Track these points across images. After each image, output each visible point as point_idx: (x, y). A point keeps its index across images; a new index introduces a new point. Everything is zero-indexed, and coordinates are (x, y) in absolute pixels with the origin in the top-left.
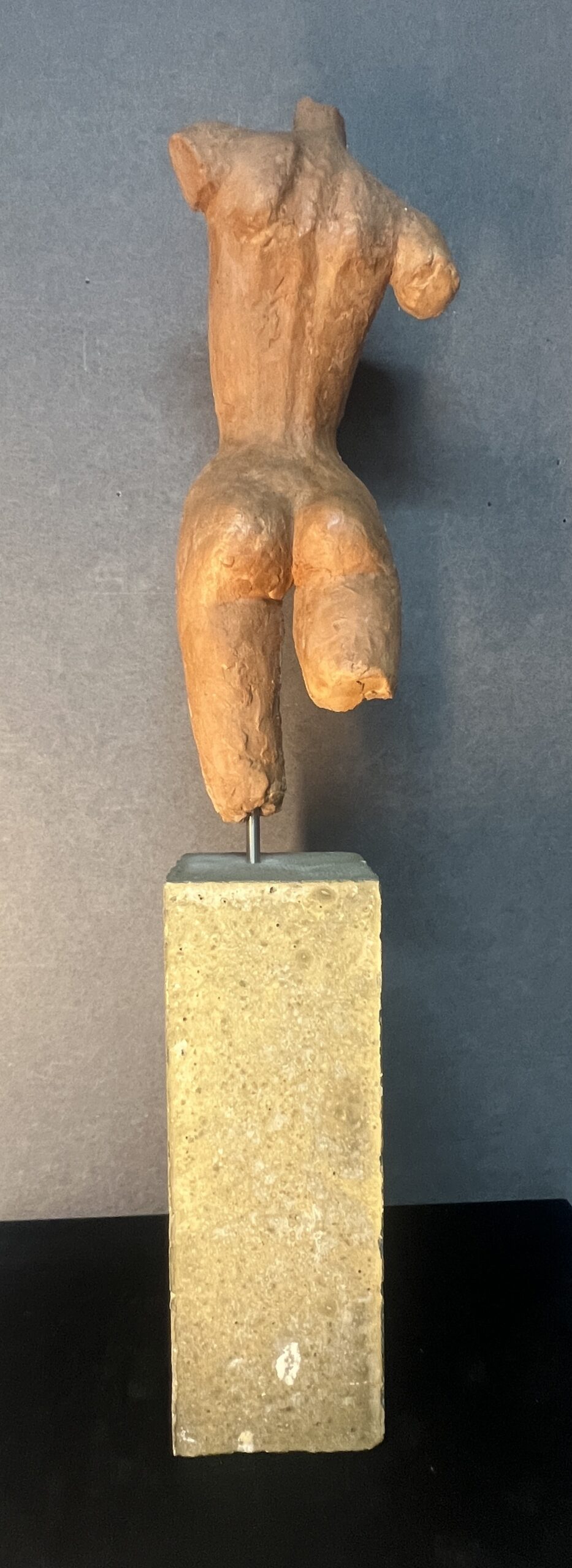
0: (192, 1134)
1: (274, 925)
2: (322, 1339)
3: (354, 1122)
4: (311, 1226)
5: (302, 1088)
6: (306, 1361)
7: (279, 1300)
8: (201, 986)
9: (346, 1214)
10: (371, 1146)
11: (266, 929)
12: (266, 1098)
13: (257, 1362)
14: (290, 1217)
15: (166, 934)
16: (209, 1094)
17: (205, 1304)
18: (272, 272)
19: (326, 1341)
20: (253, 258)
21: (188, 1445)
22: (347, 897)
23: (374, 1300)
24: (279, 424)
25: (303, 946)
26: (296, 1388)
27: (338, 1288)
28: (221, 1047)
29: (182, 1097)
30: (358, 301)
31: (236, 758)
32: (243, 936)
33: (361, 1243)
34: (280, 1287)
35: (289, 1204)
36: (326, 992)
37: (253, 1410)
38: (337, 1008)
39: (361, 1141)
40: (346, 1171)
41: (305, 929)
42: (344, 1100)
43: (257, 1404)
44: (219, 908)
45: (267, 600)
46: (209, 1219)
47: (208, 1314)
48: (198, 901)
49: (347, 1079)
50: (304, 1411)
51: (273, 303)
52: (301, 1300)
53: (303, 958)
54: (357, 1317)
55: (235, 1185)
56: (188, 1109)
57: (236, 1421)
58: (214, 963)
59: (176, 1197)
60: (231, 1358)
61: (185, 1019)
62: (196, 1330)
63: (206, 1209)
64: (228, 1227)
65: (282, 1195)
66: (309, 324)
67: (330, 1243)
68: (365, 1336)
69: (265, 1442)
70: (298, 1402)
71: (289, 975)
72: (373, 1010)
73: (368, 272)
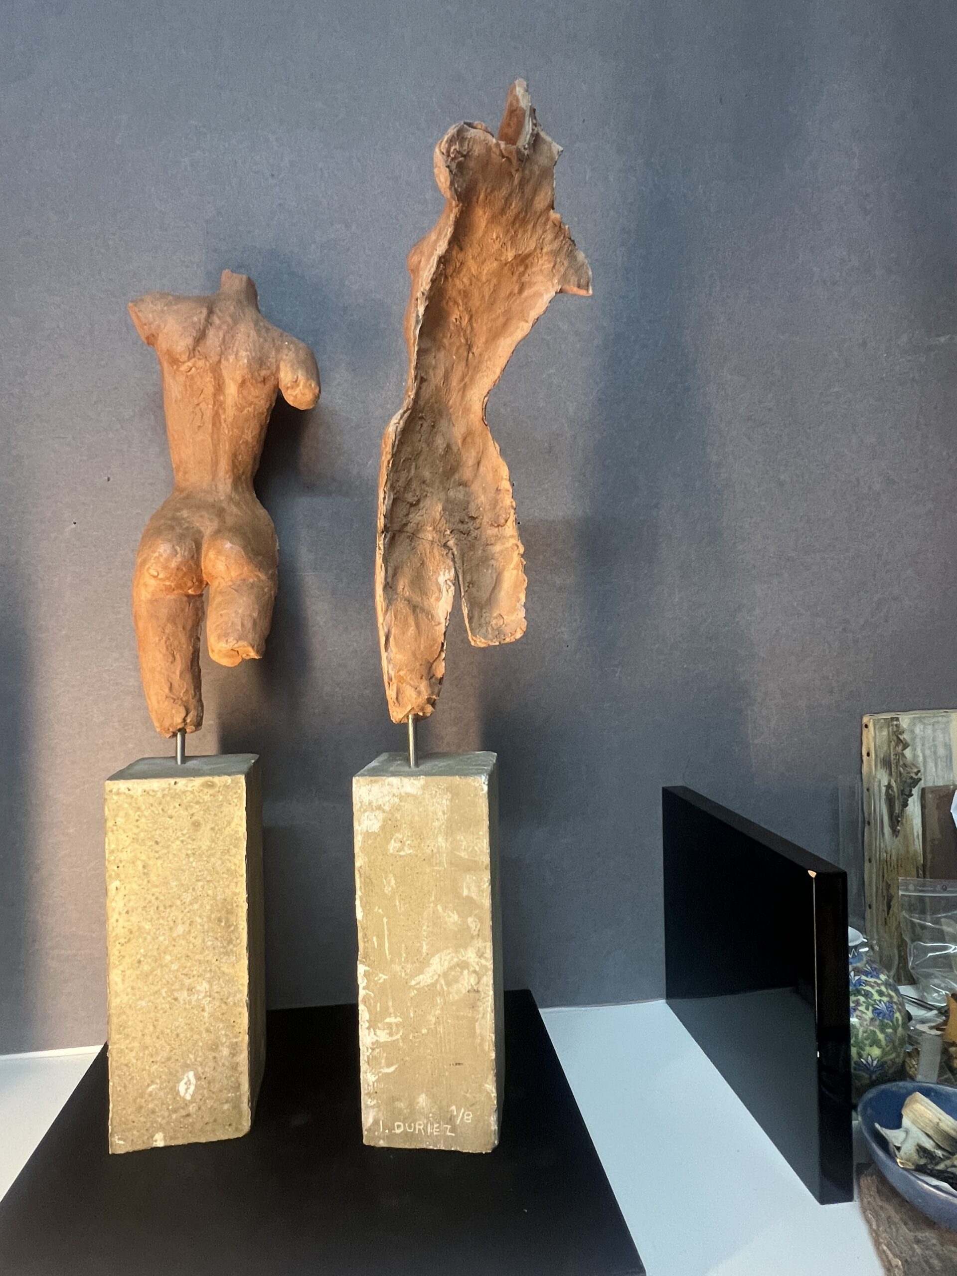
0: (123, 941)
1: (177, 805)
2: (209, 1067)
3: (229, 926)
4: (202, 995)
5: (196, 906)
6: (199, 1083)
7: (181, 1045)
8: (129, 845)
9: (225, 985)
10: (241, 941)
11: (172, 807)
12: (172, 914)
13: (167, 1086)
14: (188, 990)
15: (106, 814)
16: (134, 914)
17: (131, 1051)
18: (195, 387)
19: (212, 1068)
20: (181, 379)
21: (120, 1145)
22: (224, 785)
23: (243, 1039)
24: (208, 478)
25: (196, 818)
26: (191, 1102)
27: (220, 1033)
28: (143, 884)
29: (116, 916)
30: (256, 401)
31: (164, 697)
32: (157, 812)
33: (234, 1004)
34: (182, 1035)
35: (187, 982)
36: (211, 845)
37: (163, 1117)
38: (218, 855)
39: (234, 938)
40: (225, 958)
41: (197, 806)
42: (223, 914)
43: (166, 1114)
44: (141, 796)
45: (188, 596)
46: (134, 995)
47: (134, 1057)
48: (127, 791)
49: (225, 900)
50: (197, 1116)
51: (198, 405)
52: (195, 1043)
53: (196, 825)
54: (232, 1051)
55: (151, 972)
56: (120, 924)
57: (152, 1127)
58: (136, 831)
59: (112, 983)
60: (148, 1085)
61: (118, 867)
62: (125, 1069)
63: (133, 988)
64: (147, 999)
65: (183, 976)
66: (223, 417)
67: (215, 1005)
68: (238, 1063)
69: (171, 1138)
70: (194, 1110)
71: (187, 836)
72: (241, 855)
73: (259, 385)
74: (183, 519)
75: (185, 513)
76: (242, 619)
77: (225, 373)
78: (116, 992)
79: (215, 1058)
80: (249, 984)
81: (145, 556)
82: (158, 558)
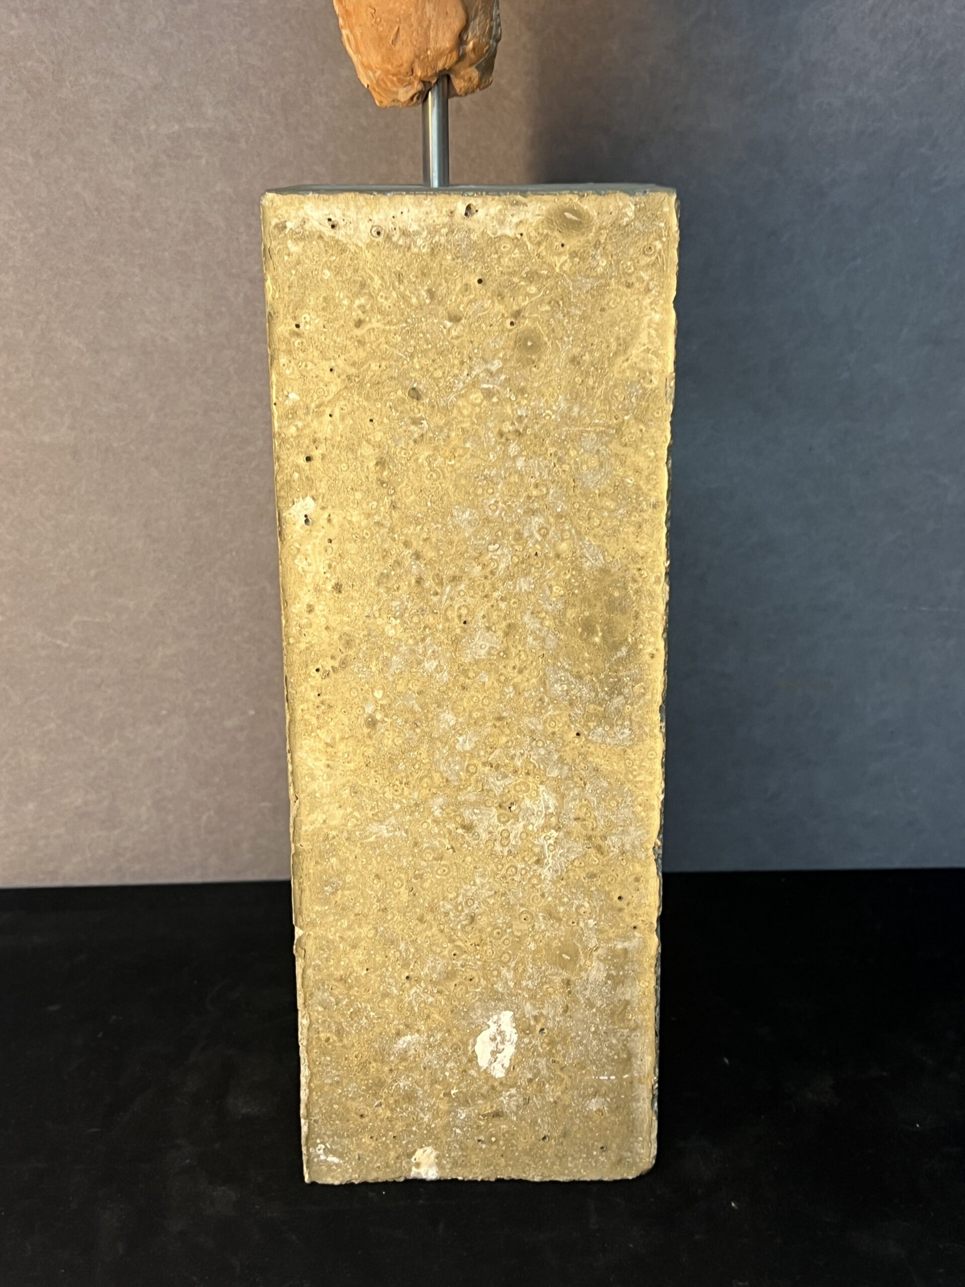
0: (327, 664)
1: (473, 281)
2: (554, 1005)
3: (616, 647)
4: (538, 822)
5: (524, 585)
6: (526, 1040)
7: (481, 943)
8: (338, 395)
9: (599, 803)
10: (646, 688)
11: (458, 287)
12: (457, 603)
13: (444, 1040)
14: (501, 806)
15: (269, 297)
16: (356, 595)
17: (354, 947)
19: (560, 1010)
21: (329, 1166)
22: (615, 223)
23: (645, 945)
25: (527, 323)
26: (505, 1084)
27: (582, 924)
28: (378, 511)
29: (307, 598)
32: (415, 301)
33: (623, 853)
34: (483, 921)
35: (498, 785)
36: (570, 409)
37: (436, 1115)
38: (590, 441)
40: (600, 730)
41: (533, 289)
42: (599, 608)
43: (443, 1106)
44: (369, 246)
46: (359, 807)
47: (360, 963)
48: (327, 231)
49: (605, 571)
50: (521, 1119)
52: (519, 942)
53: (529, 346)
54: (614, 973)
55: (404, 752)
56: (319, 619)
57: (408, 1131)
59: (302, 771)
60: (399, 1034)
61: (308, 459)
62: (340, 989)
63: (355, 792)
64: (392, 821)
65: (487, 769)
67: (570, 850)
68: (627, 1003)
69: (455, 1164)
70: (513, 1104)
71: (502, 377)
72: (655, 445)
78: (312, 794)
79: (568, 983)
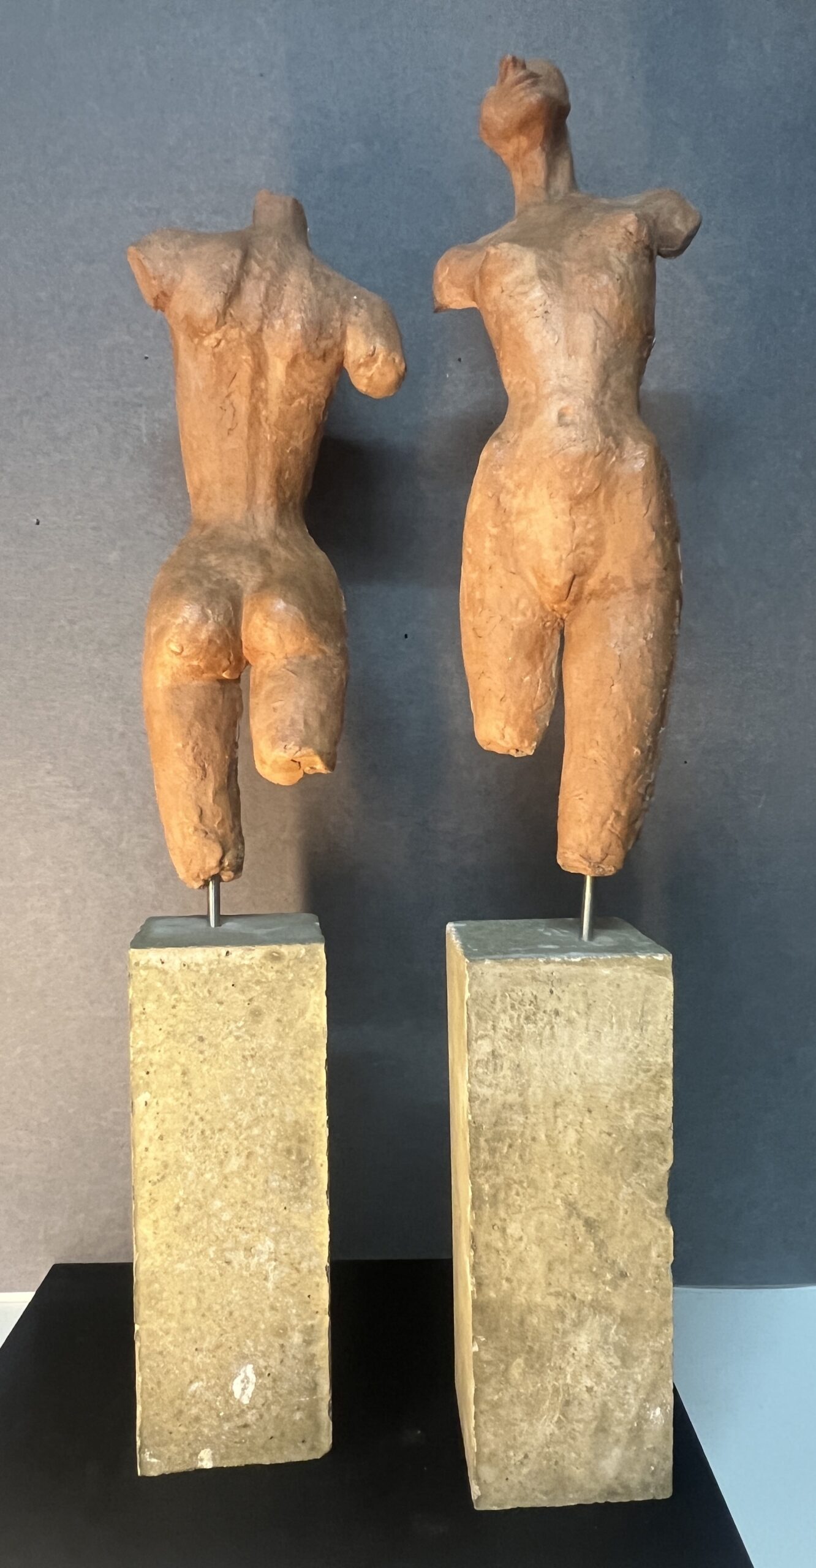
0: (154, 1178)
1: (229, 984)
2: (275, 1359)
3: (302, 1161)
4: (265, 1257)
5: (256, 1131)
6: (261, 1381)
7: (235, 1327)
8: (163, 1041)
9: (297, 1245)
10: (319, 1182)
11: (223, 988)
12: (222, 1143)
13: (216, 1384)
14: (245, 1249)
15: (130, 996)
16: (171, 1140)
17: (167, 1333)
18: (225, 370)
19: (278, 1361)
20: (205, 358)
21: (152, 1464)
22: (296, 958)
23: (322, 1321)
25: (256, 1004)
26: (250, 1408)
27: (289, 1312)
28: (182, 1097)
29: (145, 1143)
30: (311, 388)
31: (191, 830)
32: (201, 995)
33: (310, 1271)
34: (237, 1314)
35: (244, 1238)
36: (277, 1043)
37: (212, 1428)
38: (287, 1057)
39: (309, 1177)
40: (296, 1206)
41: (258, 988)
42: (294, 1142)
43: (216, 1423)
44: (180, 971)
45: (222, 681)
46: (170, 1255)
47: (171, 1343)
48: (160, 965)
49: (296, 1122)
50: (259, 1427)
51: (228, 396)
52: (255, 1325)
53: (256, 1014)
54: (306, 1338)
55: (195, 1223)
56: (151, 1154)
57: (196, 1440)
58: (172, 1021)
59: (140, 1237)
60: (191, 1382)
61: (148, 1073)
62: (160, 1358)
63: (169, 1246)
64: (189, 1261)
65: (238, 1230)
66: (264, 413)
67: (282, 1272)
68: (314, 1355)
69: (222, 1458)
70: (254, 1418)
71: (244, 1030)
72: (319, 1059)
73: (317, 363)
74: (211, 568)
75: (212, 560)
76: (305, 715)
77: (269, 348)
79: (282, 1346)
80: (331, 1243)
81: (162, 623)
82: (182, 625)
